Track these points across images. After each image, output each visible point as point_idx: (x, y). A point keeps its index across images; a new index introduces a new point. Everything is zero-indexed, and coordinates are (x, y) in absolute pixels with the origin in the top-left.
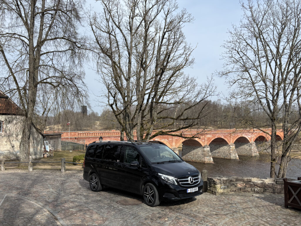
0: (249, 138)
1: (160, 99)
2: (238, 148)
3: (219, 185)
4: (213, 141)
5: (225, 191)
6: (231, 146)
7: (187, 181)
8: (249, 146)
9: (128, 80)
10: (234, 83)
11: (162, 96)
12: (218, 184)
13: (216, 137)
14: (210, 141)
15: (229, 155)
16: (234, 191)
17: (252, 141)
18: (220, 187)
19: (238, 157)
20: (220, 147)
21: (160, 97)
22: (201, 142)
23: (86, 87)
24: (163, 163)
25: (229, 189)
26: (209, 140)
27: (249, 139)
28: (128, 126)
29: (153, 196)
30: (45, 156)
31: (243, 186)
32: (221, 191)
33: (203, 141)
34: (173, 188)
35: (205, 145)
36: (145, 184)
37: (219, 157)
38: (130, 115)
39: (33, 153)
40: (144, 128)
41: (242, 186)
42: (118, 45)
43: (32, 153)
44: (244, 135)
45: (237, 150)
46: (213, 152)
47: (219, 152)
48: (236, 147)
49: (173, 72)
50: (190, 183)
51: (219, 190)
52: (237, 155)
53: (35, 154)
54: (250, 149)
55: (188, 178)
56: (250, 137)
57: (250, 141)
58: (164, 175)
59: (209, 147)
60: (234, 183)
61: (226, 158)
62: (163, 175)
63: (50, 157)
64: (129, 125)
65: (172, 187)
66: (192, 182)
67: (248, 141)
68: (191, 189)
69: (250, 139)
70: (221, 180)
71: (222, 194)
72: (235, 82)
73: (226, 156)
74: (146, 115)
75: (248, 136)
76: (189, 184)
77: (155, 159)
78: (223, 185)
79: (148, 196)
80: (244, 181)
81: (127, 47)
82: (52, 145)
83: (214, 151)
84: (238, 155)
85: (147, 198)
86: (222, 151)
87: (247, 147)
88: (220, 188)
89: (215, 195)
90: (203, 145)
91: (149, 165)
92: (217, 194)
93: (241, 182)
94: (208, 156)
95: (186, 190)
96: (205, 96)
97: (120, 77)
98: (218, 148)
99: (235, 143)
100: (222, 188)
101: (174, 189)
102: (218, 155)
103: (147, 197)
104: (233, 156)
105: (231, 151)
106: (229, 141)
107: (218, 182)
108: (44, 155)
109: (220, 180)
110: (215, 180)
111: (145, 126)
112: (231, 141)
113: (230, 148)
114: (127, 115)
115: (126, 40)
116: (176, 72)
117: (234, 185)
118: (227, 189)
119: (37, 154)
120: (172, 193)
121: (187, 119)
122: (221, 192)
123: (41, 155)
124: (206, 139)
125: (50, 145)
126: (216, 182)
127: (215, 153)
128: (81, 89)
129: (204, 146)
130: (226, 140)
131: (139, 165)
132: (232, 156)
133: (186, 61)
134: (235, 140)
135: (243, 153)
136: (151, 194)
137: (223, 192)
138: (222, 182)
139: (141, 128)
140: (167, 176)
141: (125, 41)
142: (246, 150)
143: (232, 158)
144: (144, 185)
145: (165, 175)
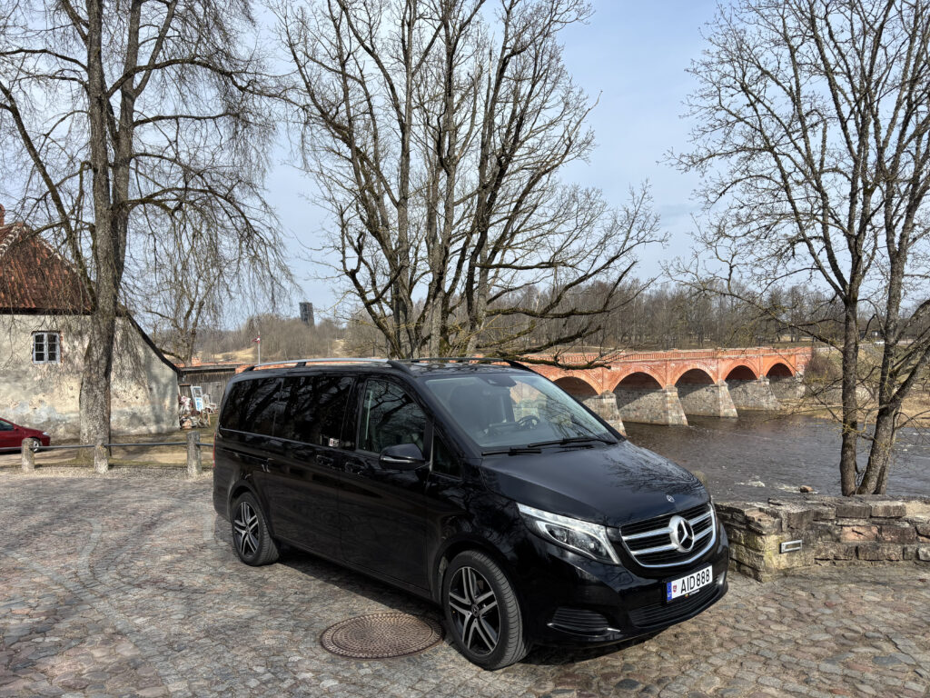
0: (711, 371)
1: (494, 257)
2: (684, 396)
3: (774, 537)
4: (623, 382)
5: (797, 562)
6: (669, 393)
7: (666, 539)
8: (713, 392)
9: (401, 204)
10: (721, 195)
11: (499, 250)
12: (769, 534)
13: (632, 372)
14: (616, 380)
15: (663, 414)
16: (832, 557)
17: (719, 380)
18: (775, 546)
19: (685, 418)
20: (640, 395)
21: (494, 253)
22: (594, 386)
23: (273, 218)
24: (534, 450)
25: (811, 555)
26: (613, 379)
27: (711, 375)
28: (404, 338)
29: (492, 617)
30: (185, 424)
31: (869, 539)
32: (780, 562)
33: (600, 381)
34: (595, 579)
35: (604, 390)
36: (451, 553)
37: (637, 420)
38: (409, 305)
39: (153, 418)
40: (451, 344)
41: (862, 537)
42: (371, 107)
43: (149, 419)
44: (698, 366)
45: (682, 403)
46: (622, 409)
47: (638, 408)
48: (681, 395)
49: (532, 178)
50: (681, 550)
51: (774, 559)
52: (683, 414)
53: (158, 420)
54: (716, 401)
55: (665, 523)
56: (714, 368)
57: (713, 379)
58: (548, 516)
59: (614, 396)
60: (830, 524)
61: (655, 421)
62: (546, 514)
63: (199, 427)
64: (407, 335)
65: (587, 575)
66: (687, 543)
67: (710, 378)
68: (685, 578)
69: (714, 374)
70: (782, 514)
71: (785, 573)
72: (724, 192)
73: (657, 418)
74: (454, 308)
75: (709, 369)
76: (672, 555)
77: (493, 434)
78: (787, 536)
79: (468, 615)
80: (871, 517)
81: (397, 107)
82: (212, 397)
83: (626, 407)
84: (687, 415)
85: (463, 623)
86: (646, 407)
87: (708, 393)
88: (777, 551)
89: (757, 578)
90: (599, 391)
91: (472, 462)
92: (764, 575)
93: (862, 522)
94: (611, 419)
95: (664, 590)
96: (624, 244)
97: (378, 198)
98: (635, 399)
99: (677, 385)
100: (783, 548)
101: (600, 584)
102: (636, 416)
103: (463, 617)
104: (673, 418)
105: (669, 405)
106: (663, 381)
107: (767, 522)
108: (182, 422)
109: (775, 515)
110: (755, 515)
111: (452, 338)
112: (668, 380)
113: (666, 396)
114: (401, 306)
115: (392, 88)
116: (539, 177)
117: (829, 532)
118: (803, 551)
119: (163, 421)
120: (595, 608)
121: (572, 313)
122: (782, 567)
123: (173, 424)
124: (606, 376)
125: (207, 396)
126: (760, 526)
127: (629, 410)
128: (257, 224)
129: (602, 394)
130: (656, 377)
131: (423, 462)
132: (670, 418)
133: (568, 147)
134: (677, 378)
135: (698, 410)
136: (480, 606)
137: (788, 565)
138: (784, 525)
139: (441, 343)
140: (561, 520)
141: (389, 90)
142: (704, 401)
143: (670, 422)
144: (449, 559)
145: (552, 515)
